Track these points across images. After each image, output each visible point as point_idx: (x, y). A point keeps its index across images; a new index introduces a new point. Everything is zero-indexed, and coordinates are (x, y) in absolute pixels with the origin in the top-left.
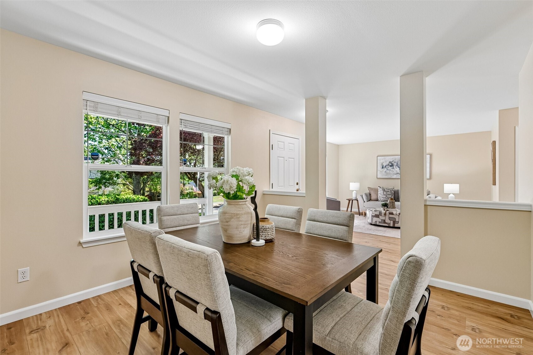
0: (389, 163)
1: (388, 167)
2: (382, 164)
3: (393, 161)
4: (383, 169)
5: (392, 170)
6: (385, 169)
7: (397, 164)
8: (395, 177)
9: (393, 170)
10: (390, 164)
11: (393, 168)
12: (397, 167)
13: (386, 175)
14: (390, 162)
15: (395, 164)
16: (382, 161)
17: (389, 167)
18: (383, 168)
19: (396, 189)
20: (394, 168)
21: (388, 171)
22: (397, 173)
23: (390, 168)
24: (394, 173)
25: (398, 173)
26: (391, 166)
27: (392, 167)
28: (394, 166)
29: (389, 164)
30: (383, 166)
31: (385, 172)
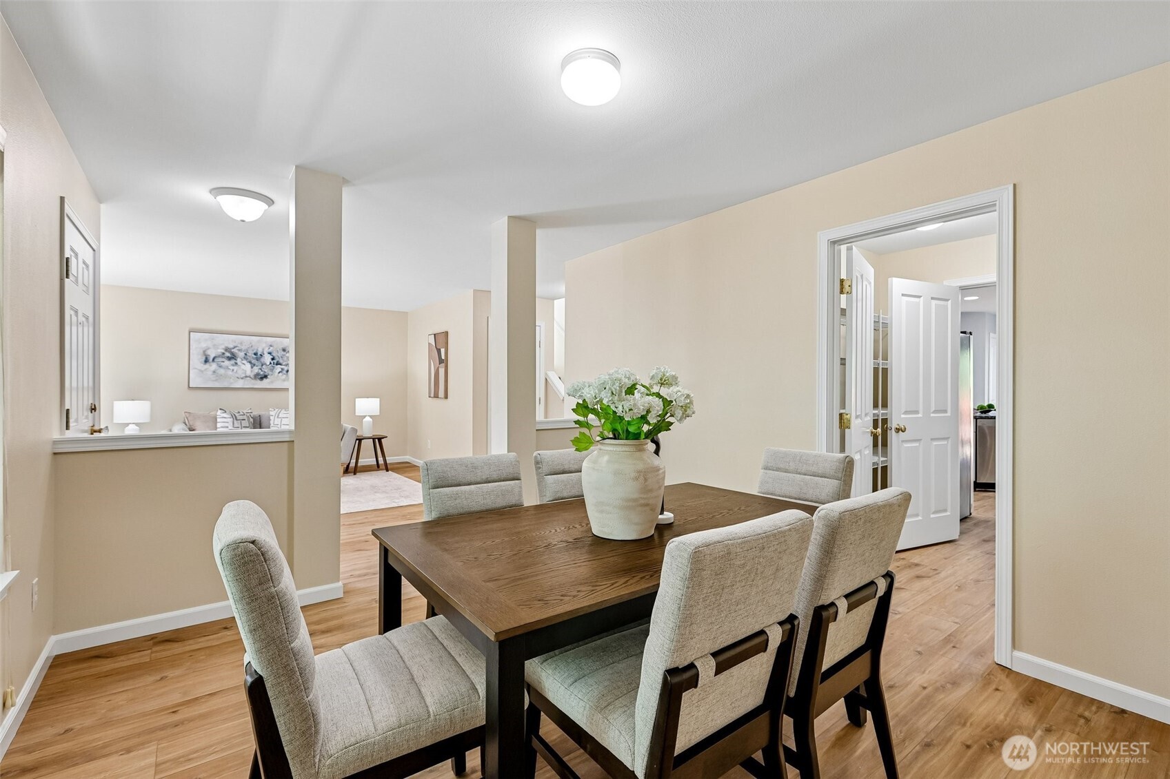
0: (223, 351)
1: (221, 359)
2: (204, 352)
3: (235, 347)
4: (207, 366)
5: (232, 368)
6: (214, 366)
7: (246, 354)
8: (240, 384)
9: (235, 368)
10: (228, 354)
11: (236, 363)
12: (245, 362)
13: (216, 380)
14: (227, 349)
15: (242, 354)
16: (204, 345)
17: (223, 360)
18: (206, 361)
19: (256, 413)
20: (239, 363)
21: (222, 371)
22: (246, 377)
23: (227, 363)
24: (237, 375)
25: (248, 375)
26: (229, 359)
27: (233, 362)
28: (239, 361)
29: (224, 354)
30: (206, 358)
31: (214, 372)
